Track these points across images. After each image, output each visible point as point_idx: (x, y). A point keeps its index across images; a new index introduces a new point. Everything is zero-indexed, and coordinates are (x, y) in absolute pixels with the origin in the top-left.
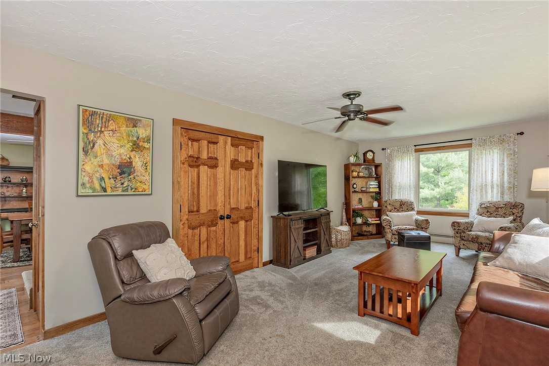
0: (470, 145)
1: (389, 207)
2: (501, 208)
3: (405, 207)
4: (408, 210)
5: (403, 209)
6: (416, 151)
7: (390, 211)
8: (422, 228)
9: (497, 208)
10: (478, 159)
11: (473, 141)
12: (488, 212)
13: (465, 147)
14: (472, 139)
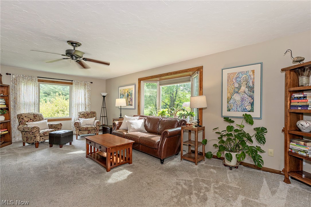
0: (72, 84)
1: (26, 119)
2: (89, 114)
3: (37, 118)
4: (40, 120)
5: (37, 119)
6: (39, 81)
7: (27, 122)
8: (58, 129)
9: (88, 114)
10: (75, 91)
11: (73, 82)
12: (84, 116)
13: (69, 84)
14: (72, 81)
